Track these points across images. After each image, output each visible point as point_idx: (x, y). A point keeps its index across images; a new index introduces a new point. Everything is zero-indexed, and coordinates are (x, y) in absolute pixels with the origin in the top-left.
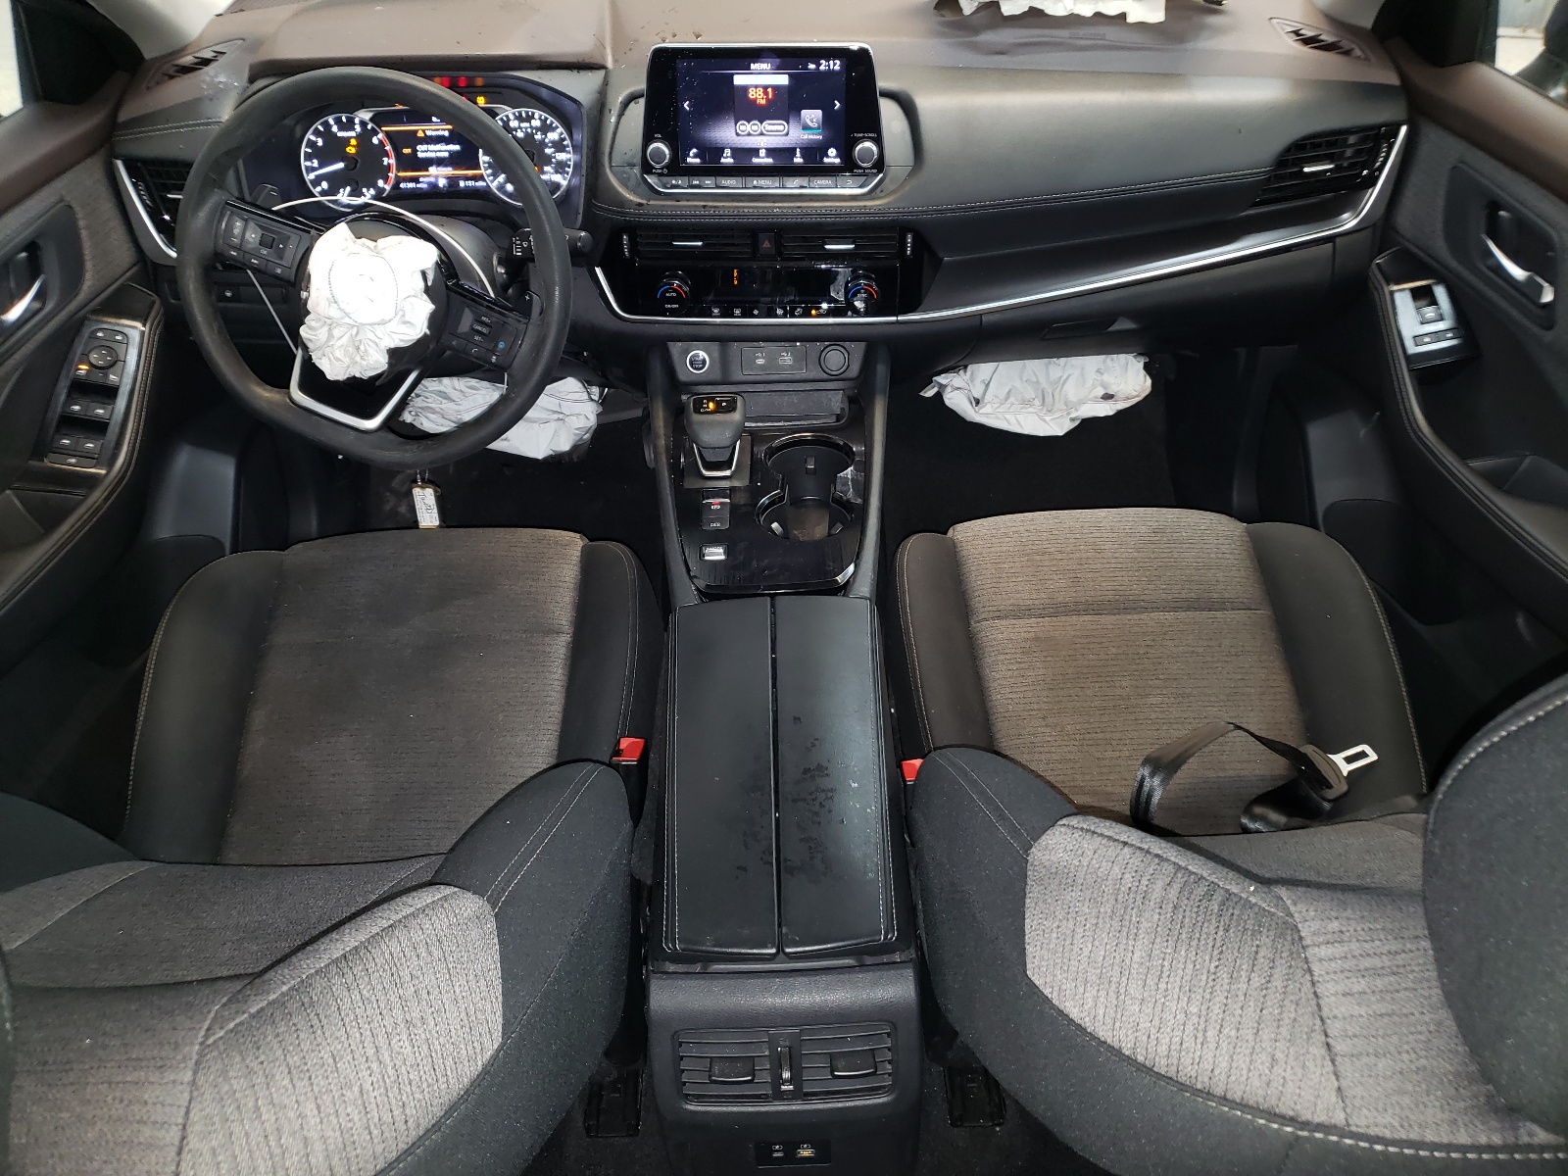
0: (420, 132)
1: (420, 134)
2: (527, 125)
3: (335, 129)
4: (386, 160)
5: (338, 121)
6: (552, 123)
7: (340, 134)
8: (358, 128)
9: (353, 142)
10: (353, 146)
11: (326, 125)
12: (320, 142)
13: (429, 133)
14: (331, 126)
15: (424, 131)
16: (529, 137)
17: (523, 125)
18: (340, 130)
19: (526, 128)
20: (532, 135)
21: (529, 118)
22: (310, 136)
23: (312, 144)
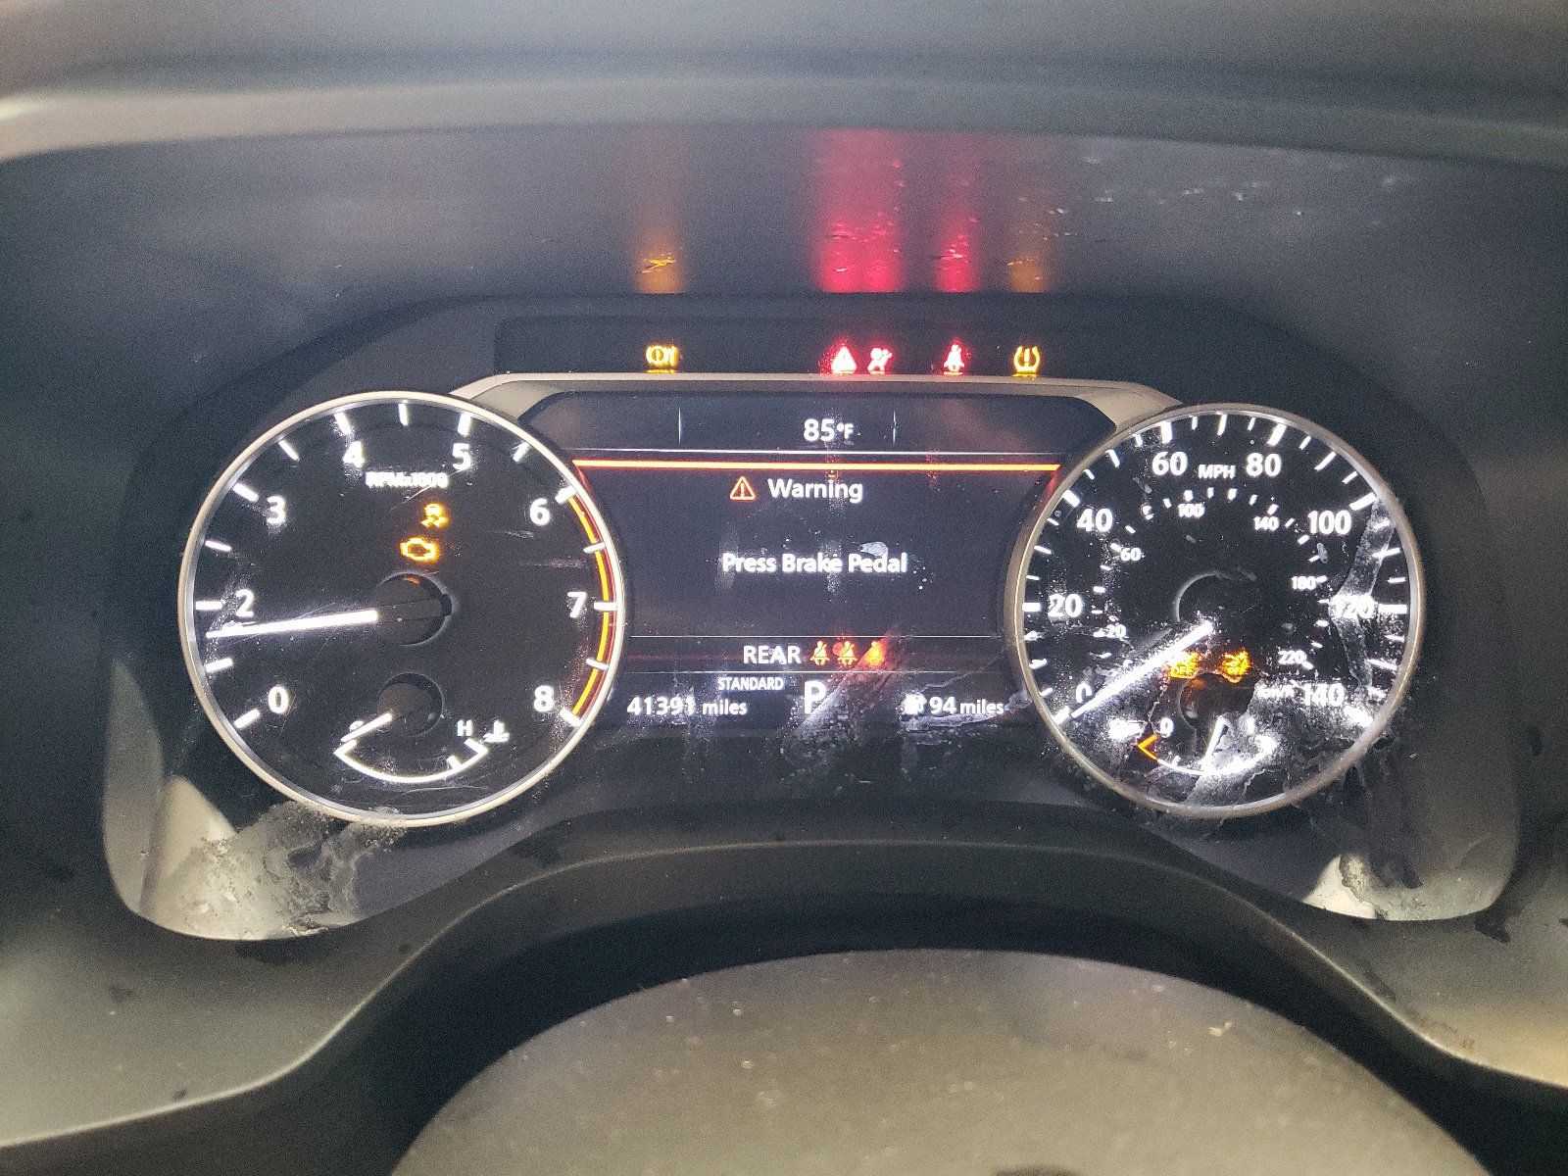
0: (743, 483)
1: (742, 491)
2: (1228, 471)
3: (354, 455)
4: (578, 601)
5: (374, 423)
6: (1341, 466)
7: (376, 479)
8: (464, 457)
9: (435, 515)
10: (432, 534)
11: (318, 438)
12: (278, 512)
13: (778, 489)
14: (339, 445)
15: (759, 480)
16: (1228, 518)
17: (1206, 472)
18: (377, 459)
19: (1221, 484)
20: (1242, 514)
21: (1238, 444)
22: (233, 481)
23: (234, 519)
